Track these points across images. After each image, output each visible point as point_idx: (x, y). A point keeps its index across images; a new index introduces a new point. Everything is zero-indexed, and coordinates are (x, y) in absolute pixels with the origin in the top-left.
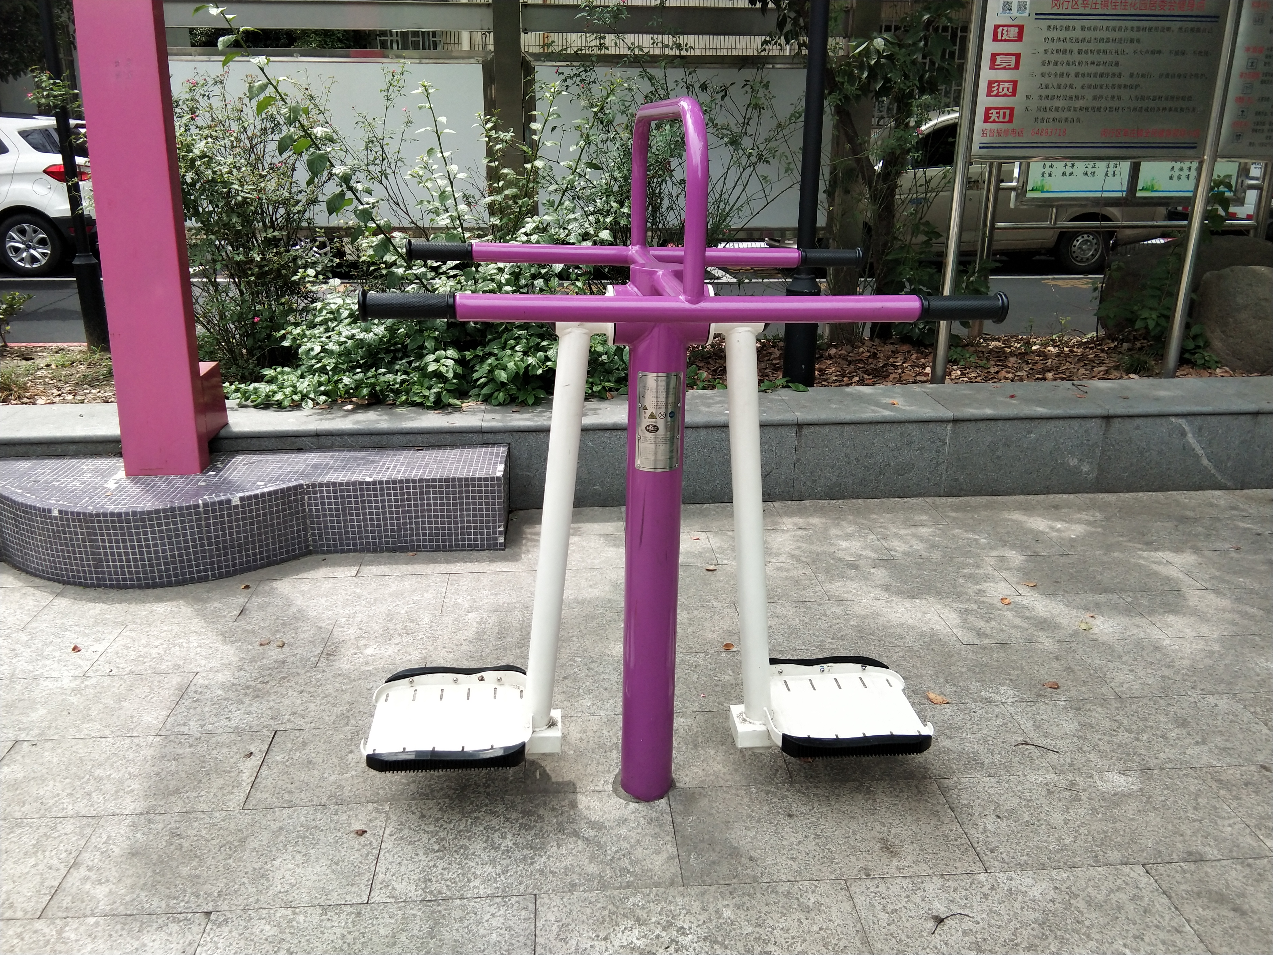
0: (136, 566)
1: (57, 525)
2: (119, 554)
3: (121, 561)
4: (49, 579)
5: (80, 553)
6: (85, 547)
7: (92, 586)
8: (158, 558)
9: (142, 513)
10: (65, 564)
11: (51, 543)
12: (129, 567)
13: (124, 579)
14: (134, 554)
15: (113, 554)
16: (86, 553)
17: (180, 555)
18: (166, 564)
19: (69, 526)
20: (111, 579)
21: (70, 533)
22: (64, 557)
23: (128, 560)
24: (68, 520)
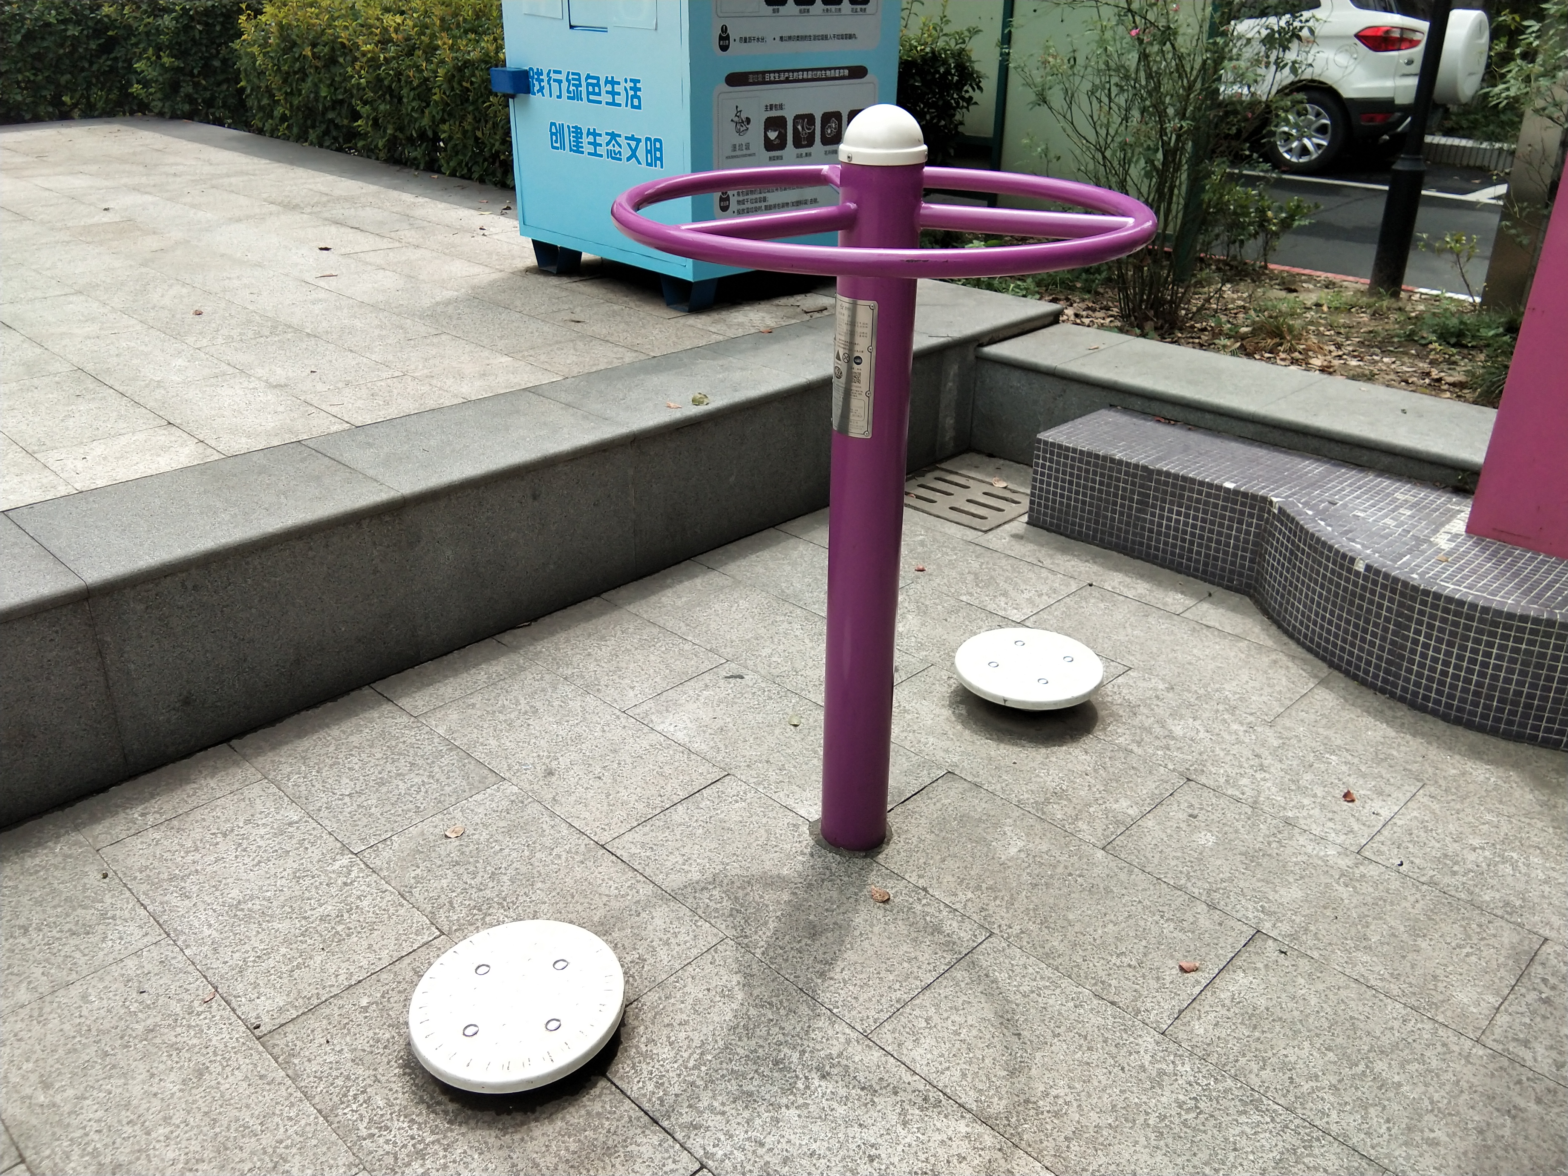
0: (1453, 687)
1: (1355, 584)
2: (1435, 660)
3: (1433, 670)
4: (1310, 650)
5: (1374, 634)
6: (1386, 630)
7: (1373, 687)
8: (1493, 688)
9: (1499, 613)
10: (1344, 641)
11: (1334, 604)
12: (1442, 683)
13: (1426, 698)
14: (1458, 667)
15: (1424, 656)
16: (1383, 639)
17: (1531, 696)
18: (1501, 700)
19: (1373, 593)
20: (1405, 690)
21: (1371, 602)
22: (1346, 631)
23: (1444, 674)
24: (1375, 582)
